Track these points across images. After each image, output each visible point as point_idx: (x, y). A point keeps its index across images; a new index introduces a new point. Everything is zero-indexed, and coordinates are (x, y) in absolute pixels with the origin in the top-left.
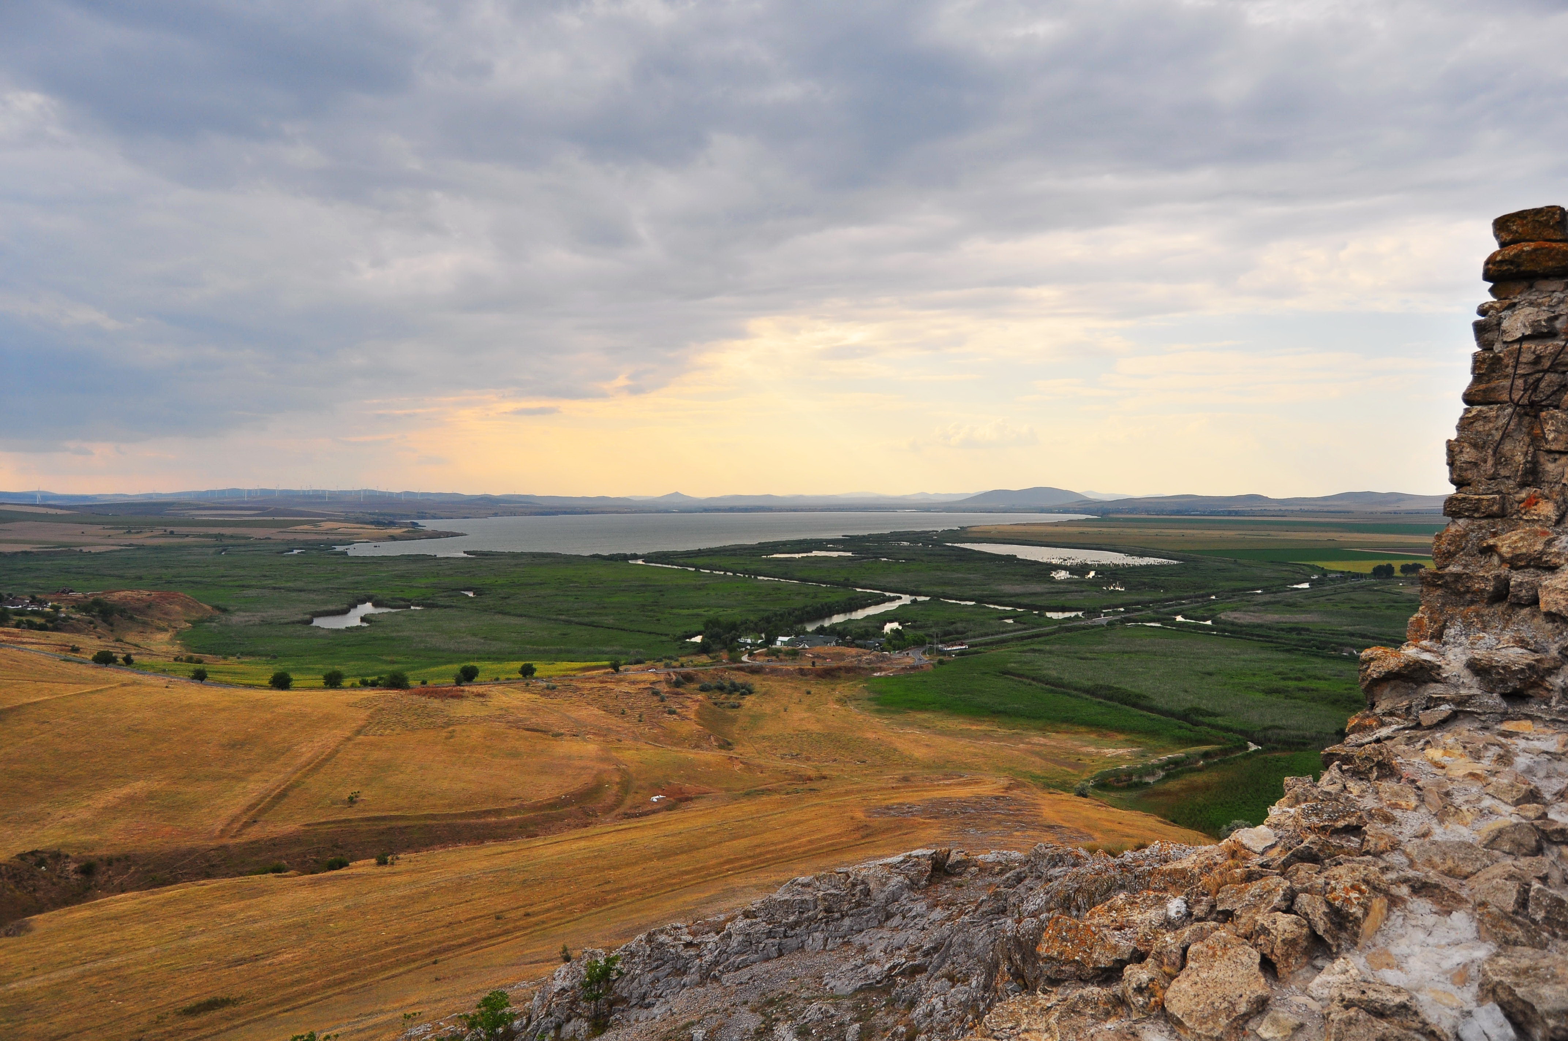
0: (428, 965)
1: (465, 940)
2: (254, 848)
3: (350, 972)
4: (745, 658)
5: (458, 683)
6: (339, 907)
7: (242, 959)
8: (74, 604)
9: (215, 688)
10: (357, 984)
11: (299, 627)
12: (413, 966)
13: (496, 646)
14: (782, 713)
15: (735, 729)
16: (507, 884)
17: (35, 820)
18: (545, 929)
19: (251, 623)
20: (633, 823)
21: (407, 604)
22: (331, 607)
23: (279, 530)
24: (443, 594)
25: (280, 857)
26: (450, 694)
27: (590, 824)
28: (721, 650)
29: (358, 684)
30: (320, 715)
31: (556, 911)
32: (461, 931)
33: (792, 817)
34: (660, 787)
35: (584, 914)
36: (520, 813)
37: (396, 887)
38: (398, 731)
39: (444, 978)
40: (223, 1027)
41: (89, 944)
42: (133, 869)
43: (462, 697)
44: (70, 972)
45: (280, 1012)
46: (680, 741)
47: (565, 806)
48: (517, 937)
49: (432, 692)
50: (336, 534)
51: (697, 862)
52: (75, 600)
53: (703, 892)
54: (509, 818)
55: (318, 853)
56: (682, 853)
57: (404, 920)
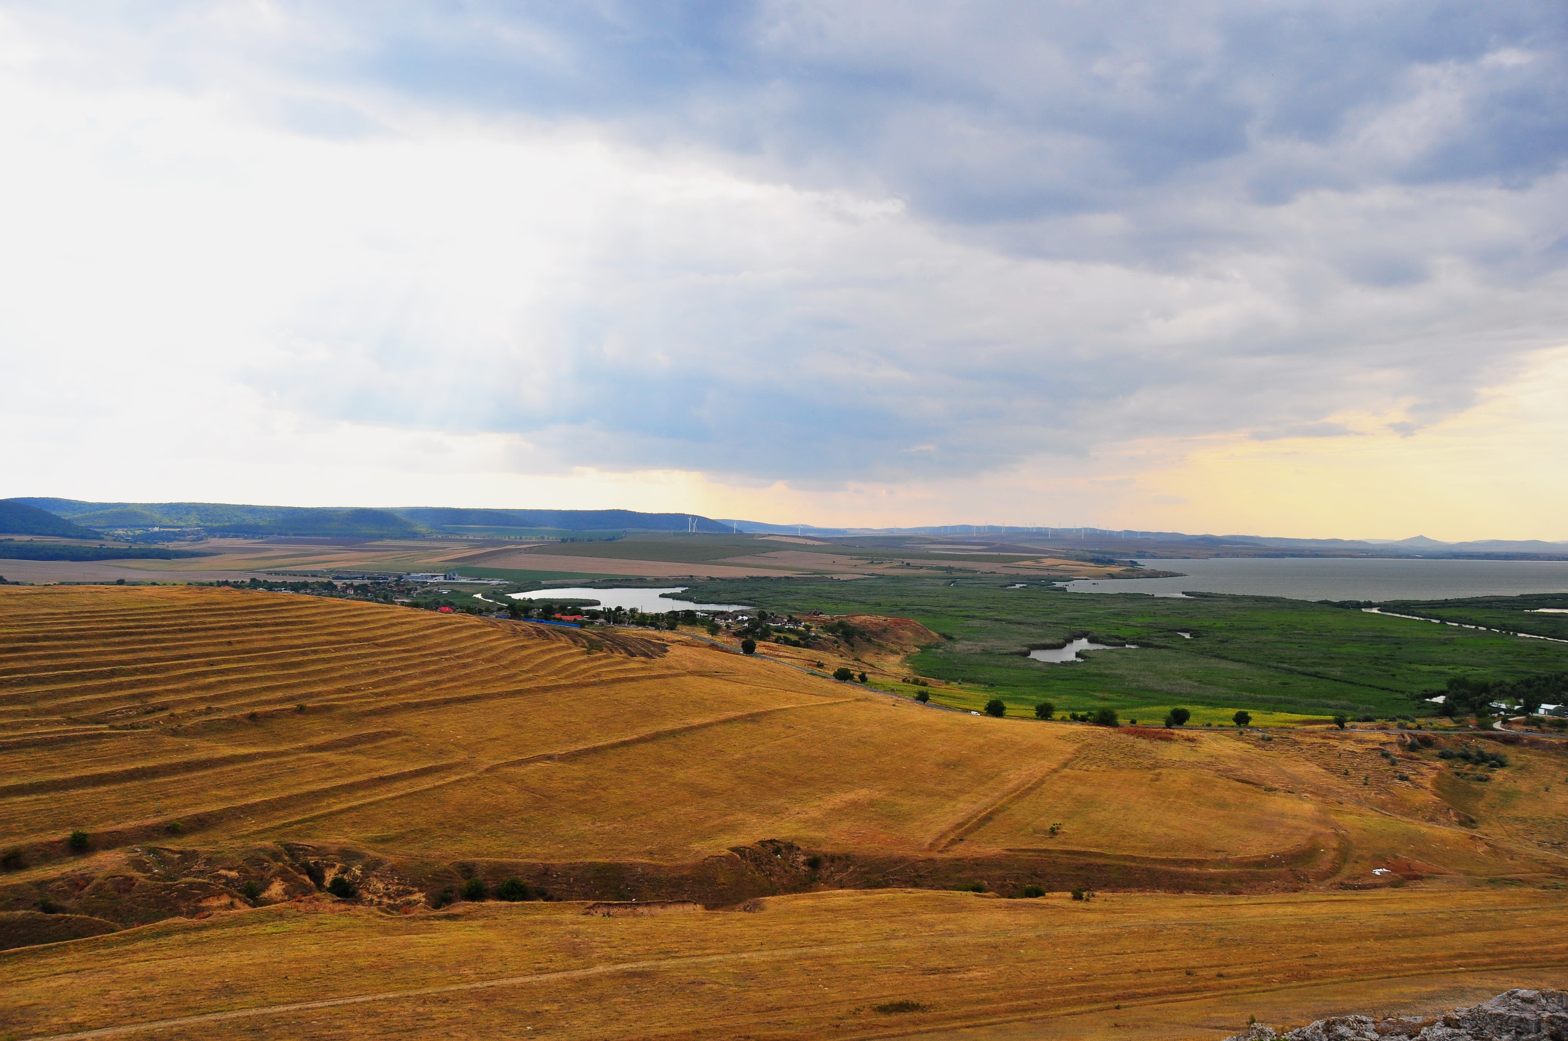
0: (1110, 1008)
1: (1151, 990)
2: (958, 865)
3: (1032, 1001)
4: (1497, 725)
5: (1169, 725)
6: (1030, 935)
7: (936, 969)
8: (823, 625)
9: (935, 710)
10: (1039, 1014)
11: (1016, 658)
12: (1095, 1007)
13: (1211, 691)
14: (1542, 793)
15: (1481, 805)
16: (1203, 939)
17: (776, 812)
18: (1237, 994)
19: (973, 652)
20: (1350, 895)
21: (1122, 642)
22: (1048, 641)
23: (1004, 565)
24: (1158, 635)
25: (982, 878)
26: (1159, 736)
27: (1300, 889)
28: (1467, 714)
29: (1068, 717)
30: (1030, 745)
31: (1252, 977)
32: (1148, 980)
33: (1548, 916)
34: (1384, 860)
35: (1283, 986)
36: (1224, 868)
37: (1089, 924)
38: (1103, 768)
39: (1124, 1026)
40: (910, 1030)
41: (807, 930)
42: (852, 868)
43: (1171, 740)
44: (790, 952)
45: (962, 1027)
46: (1412, 812)
47: (1275, 866)
48: (1206, 998)
49: (1141, 732)
50: (1056, 570)
51: (1422, 950)
52: (823, 622)
53: (1425, 985)
54: (1212, 870)
55: (1017, 879)
56: (1404, 937)
57: (1092, 959)
